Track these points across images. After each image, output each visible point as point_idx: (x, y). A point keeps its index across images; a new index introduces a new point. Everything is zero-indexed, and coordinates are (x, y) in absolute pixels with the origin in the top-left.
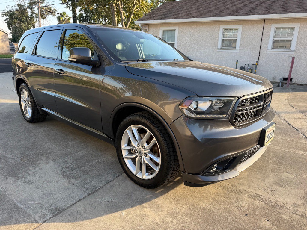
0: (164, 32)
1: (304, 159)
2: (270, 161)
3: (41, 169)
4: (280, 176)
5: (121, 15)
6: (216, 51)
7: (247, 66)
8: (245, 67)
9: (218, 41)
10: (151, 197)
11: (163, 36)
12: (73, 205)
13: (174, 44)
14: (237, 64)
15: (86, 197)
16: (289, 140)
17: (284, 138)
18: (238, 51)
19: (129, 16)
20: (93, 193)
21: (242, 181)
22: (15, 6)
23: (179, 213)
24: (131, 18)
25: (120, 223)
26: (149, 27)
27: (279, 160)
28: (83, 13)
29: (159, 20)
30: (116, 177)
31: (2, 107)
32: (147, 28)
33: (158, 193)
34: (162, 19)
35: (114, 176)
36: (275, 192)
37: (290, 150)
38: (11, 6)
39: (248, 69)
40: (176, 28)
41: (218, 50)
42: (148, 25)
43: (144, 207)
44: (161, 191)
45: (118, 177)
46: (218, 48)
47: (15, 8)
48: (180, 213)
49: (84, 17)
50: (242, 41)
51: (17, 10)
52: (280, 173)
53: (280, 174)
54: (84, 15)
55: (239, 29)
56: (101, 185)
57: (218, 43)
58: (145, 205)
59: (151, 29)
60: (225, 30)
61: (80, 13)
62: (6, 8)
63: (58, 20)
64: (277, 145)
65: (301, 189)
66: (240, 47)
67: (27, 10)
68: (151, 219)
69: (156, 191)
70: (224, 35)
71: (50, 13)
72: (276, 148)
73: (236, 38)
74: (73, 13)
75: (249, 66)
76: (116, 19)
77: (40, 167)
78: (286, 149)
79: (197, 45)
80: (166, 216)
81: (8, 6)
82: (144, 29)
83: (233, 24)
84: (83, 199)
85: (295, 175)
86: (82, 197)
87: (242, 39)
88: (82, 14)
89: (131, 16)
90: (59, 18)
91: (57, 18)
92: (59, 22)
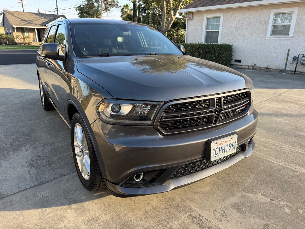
0: (209, 19)
1: (300, 180)
2: (252, 177)
3: (17, 155)
4: (248, 198)
5: (170, 4)
6: (265, 38)
7: (301, 56)
8: (298, 58)
9: (268, 27)
10: (86, 198)
11: (207, 23)
12: (15, 193)
13: (218, 32)
14: (288, 54)
15: (31, 188)
16: (299, 153)
17: (294, 149)
18: (291, 39)
19: (178, 4)
20: (39, 185)
21: (196, 197)
22: (84, 1)
23: (97, 222)
24: (180, 7)
25: (36, 220)
26: (193, 15)
27: (265, 176)
28: (142, 3)
29: (204, 6)
30: (72, 172)
31: (36, 95)
32: (191, 16)
33: (96, 195)
34: (206, 6)
35: (70, 171)
36: (226, 216)
37: (290, 166)
38: (81, 2)
39: (301, 60)
40: (221, 15)
41: (267, 38)
42: (192, 13)
43: (71, 208)
44: (100, 195)
45: (74, 172)
46: (267, 35)
47: (85, 3)
48: (99, 222)
49: (142, 8)
50: (296, 27)
51: (86, 5)
52: (252, 193)
53: (251, 195)
54: (143, 6)
55: (294, 13)
56: (52, 179)
57: (267, 29)
58: (74, 206)
59: (196, 18)
60: (277, 15)
61: (139, 4)
62: (77, 4)
63: (121, 12)
64: (277, 158)
65: (263, 219)
66: (294, 33)
67: (94, 4)
68: (66, 222)
69: (95, 193)
70: (275, 21)
71: (114, 6)
72: (274, 160)
73: (290, 24)
74: (133, 5)
75: (303, 56)
76: (165, 8)
77: (18, 154)
78: (285, 164)
79: (243, 32)
80: (84, 221)
81: (79, 2)
82: (188, 18)
83: (287, 7)
84: (28, 189)
85: (271, 199)
86: (27, 188)
87: (297, 24)
88: (140, 5)
89: (179, 4)
90: (122, 10)
91: (121, 10)
92: (122, 14)
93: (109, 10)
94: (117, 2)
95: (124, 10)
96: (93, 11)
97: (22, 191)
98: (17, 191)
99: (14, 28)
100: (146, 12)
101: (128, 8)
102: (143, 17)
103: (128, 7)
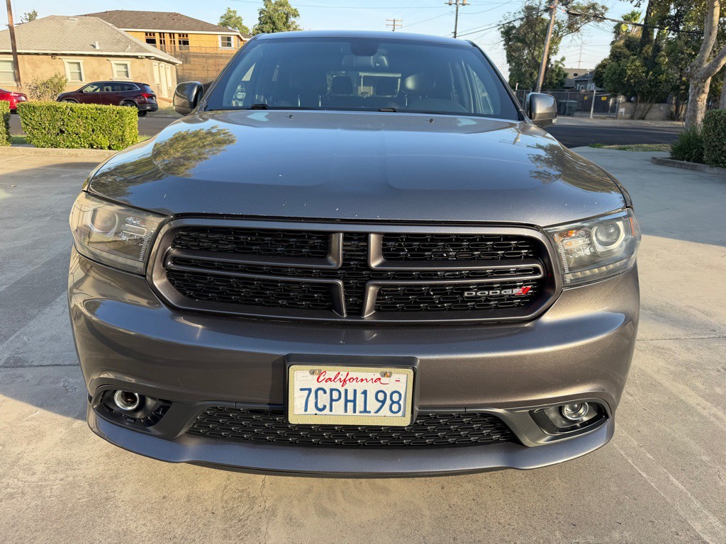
22: (520, 12)
47: (520, 16)
49: (671, 17)
63: (615, 32)
67: (543, 17)
71: (592, 18)
81: (507, 15)
90: (617, 29)
91: (614, 28)
92: (616, 37)
93: (577, 30)
94: (603, 7)
95: (624, 28)
96: (536, 34)
97: (53, 365)
98: (49, 362)
99: (361, 76)
100: (681, 28)
101: (636, 22)
102: (669, 43)
103: (635, 19)
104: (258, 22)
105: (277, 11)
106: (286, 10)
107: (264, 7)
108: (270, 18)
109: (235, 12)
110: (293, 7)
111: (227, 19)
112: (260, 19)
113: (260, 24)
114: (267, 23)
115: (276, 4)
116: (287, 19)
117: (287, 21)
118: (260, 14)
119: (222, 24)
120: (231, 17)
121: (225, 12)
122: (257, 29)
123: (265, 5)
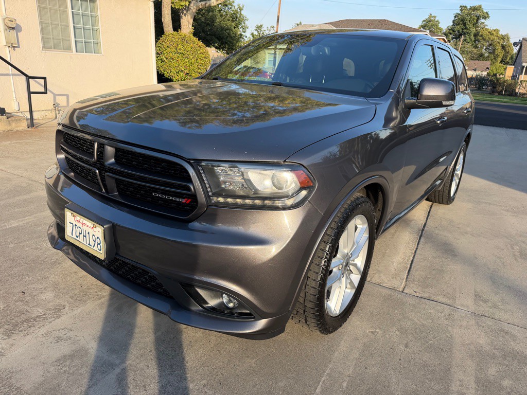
104: (452, 24)
105: (470, 14)
106: (478, 13)
107: (459, 12)
108: (462, 20)
109: (435, 17)
110: (485, 11)
111: (427, 22)
112: (453, 21)
113: (454, 25)
114: (459, 24)
115: (470, 9)
116: (477, 20)
117: (477, 23)
118: (455, 17)
119: (422, 26)
120: (431, 21)
121: (427, 17)
122: (449, 30)
123: (460, 10)
